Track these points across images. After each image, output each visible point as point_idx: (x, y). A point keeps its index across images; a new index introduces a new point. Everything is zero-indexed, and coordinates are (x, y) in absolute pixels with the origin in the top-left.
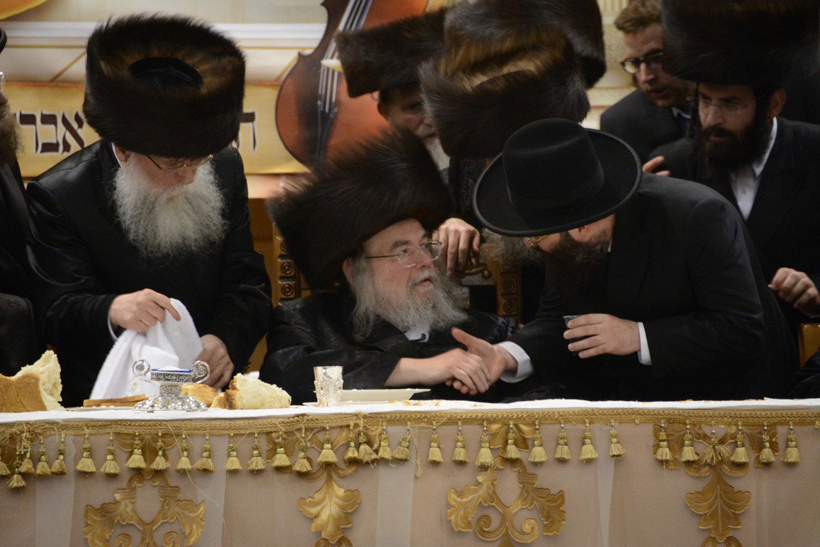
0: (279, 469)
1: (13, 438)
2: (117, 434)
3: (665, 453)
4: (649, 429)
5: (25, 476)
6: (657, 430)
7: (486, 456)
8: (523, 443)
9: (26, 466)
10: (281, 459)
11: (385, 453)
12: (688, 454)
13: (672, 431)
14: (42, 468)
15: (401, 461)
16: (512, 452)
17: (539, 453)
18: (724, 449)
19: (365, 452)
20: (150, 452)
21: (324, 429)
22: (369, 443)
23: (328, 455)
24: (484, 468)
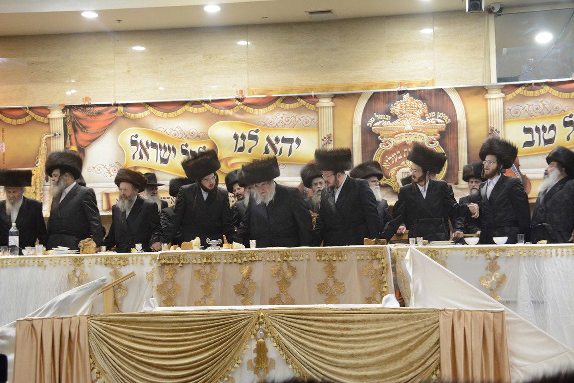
0: (235, 262)
1: (180, 256)
2: (201, 255)
3: (318, 258)
4: (315, 253)
5: (182, 264)
6: (317, 253)
7: (279, 259)
8: (287, 256)
9: (182, 262)
10: (235, 260)
11: (257, 259)
12: (323, 258)
13: (320, 253)
14: (185, 262)
15: (261, 261)
16: (285, 258)
17: (291, 259)
18: (330, 257)
19: (253, 259)
20: (207, 259)
21: (244, 254)
22: (254, 257)
23: (245, 259)
24: (279, 262)
